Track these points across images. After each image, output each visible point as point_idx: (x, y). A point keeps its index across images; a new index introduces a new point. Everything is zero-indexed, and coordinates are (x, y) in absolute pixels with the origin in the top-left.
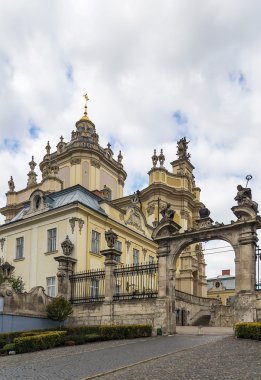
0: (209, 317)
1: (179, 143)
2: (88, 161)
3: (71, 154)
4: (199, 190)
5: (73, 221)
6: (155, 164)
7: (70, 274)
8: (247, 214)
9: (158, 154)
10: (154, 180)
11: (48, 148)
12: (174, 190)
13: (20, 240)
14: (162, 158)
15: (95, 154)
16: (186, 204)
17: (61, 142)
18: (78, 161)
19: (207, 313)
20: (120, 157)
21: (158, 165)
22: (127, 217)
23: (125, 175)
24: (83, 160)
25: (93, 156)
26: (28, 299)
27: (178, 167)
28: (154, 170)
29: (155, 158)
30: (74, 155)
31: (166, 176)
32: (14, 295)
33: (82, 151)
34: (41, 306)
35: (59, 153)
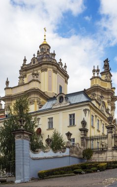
1: (104, 62)
2: (52, 70)
3: (41, 65)
4: (114, 88)
5: (85, 110)
6: (94, 74)
9: (96, 69)
10: (94, 84)
11: (25, 60)
12: (105, 89)
13: (50, 119)
14: (98, 71)
16: (110, 97)
17: (34, 58)
18: (46, 70)
20: (65, 67)
21: (96, 75)
22: (101, 107)
24: (48, 69)
25: (54, 67)
27: (105, 76)
28: (94, 77)
29: (94, 71)
30: (43, 66)
31: (100, 81)
33: (48, 64)
35: (32, 64)
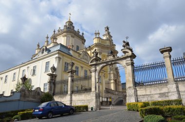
0: (123, 100)
2: (70, 35)
4: (115, 45)
5: (56, 58)
6: (96, 36)
7: (53, 81)
8: (128, 52)
9: (97, 32)
10: (96, 42)
11: (55, 31)
12: (104, 45)
13: (35, 67)
14: (99, 33)
15: (73, 33)
17: (60, 29)
19: (122, 99)
20: (83, 34)
22: (81, 56)
23: (85, 41)
26: (33, 93)
28: (96, 38)
29: (96, 34)
30: (64, 34)
31: (101, 40)
32: (26, 91)
34: (39, 97)
35: (58, 33)
